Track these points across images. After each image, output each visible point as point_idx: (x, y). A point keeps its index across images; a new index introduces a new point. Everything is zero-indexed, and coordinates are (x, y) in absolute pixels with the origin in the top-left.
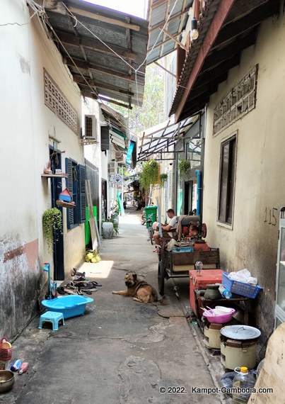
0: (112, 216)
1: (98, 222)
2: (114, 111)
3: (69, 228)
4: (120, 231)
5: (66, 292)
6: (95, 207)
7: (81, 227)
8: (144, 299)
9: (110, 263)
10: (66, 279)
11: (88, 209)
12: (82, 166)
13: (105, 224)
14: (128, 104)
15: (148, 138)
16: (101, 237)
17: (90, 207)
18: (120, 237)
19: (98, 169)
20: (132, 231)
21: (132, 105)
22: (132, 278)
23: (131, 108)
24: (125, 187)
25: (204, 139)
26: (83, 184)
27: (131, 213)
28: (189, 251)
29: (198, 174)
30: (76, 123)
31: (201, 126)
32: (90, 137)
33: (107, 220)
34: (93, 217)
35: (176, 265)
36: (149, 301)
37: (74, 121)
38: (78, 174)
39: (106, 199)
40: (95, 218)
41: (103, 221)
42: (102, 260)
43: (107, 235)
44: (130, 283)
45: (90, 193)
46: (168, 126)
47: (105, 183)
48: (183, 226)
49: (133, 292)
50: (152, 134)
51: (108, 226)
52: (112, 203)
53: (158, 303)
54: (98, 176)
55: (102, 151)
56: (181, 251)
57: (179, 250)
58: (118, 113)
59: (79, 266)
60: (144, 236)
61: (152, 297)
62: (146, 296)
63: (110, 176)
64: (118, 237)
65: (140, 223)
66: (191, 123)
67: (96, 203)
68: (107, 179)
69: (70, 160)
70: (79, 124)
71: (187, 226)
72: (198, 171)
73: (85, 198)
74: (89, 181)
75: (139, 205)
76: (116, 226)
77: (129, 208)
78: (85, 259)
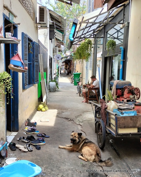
0: (55, 78)
1: (47, 82)
2: (57, 15)
3: (24, 88)
4: (60, 87)
5: (17, 148)
6: (45, 73)
7: (35, 86)
8: (89, 158)
9: (55, 112)
10: (20, 131)
11: (40, 74)
12: (37, 43)
13: (51, 83)
14: (69, 2)
15: (85, 23)
16: (48, 91)
17: (41, 73)
18: (60, 91)
19: (47, 49)
20: (66, 87)
21: (72, 3)
22: (77, 136)
23: (71, 5)
24: (61, 63)
25: (129, 23)
26: (37, 56)
27: (64, 76)
28: (133, 115)
29: (122, 49)
30: (32, 11)
31: (124, 15)
32: (42, 22)
33: (52, 80)
34: (43, 79)
35: (121, 128)
36: (94, 161)
37: (31, 9)
38: (33, 48)
39: (52, 68)
40: (45, 79)
41: (49, 81)
42: (49, 109)
43: (52, 90)
44: (75, 140)
45: (42, 63)
46: (100, 14)
47: (51, 59)
48: (117, 89)
49: (78, 148)
50: (88, 20)
51: (52, 84)
52: (55, 71)
53: (103, 164)
54: (47, 54)
55: (50, 39)
56: (125, 115)
57: (123, 114)
58: (60, 16)
59: (32, 115)
60: (74, 90)
61: (97, 157)
62: (91, 155)
63: (54, 55)
64: (58, 91)
65: (70, 82)
66: (113, 16)
67: (45, 70)
68: (52, 57)
69: (26, 35)
70: (34, 13)
71: (120, 89)
72: (122, 47)
73: (38, 66)
74: (41, 55)
75: (68, 72)
76: (57, 84)
77: (63, 74)
78: (37, 109)
